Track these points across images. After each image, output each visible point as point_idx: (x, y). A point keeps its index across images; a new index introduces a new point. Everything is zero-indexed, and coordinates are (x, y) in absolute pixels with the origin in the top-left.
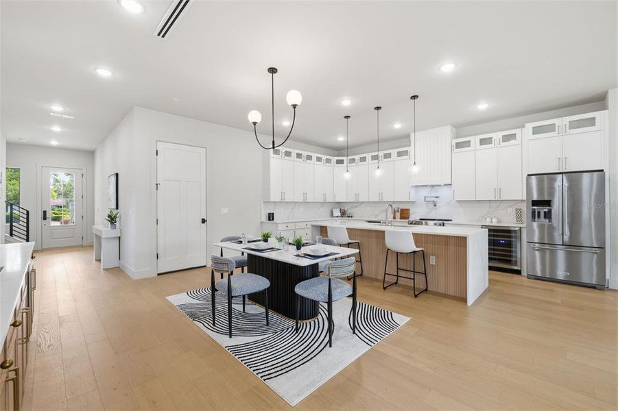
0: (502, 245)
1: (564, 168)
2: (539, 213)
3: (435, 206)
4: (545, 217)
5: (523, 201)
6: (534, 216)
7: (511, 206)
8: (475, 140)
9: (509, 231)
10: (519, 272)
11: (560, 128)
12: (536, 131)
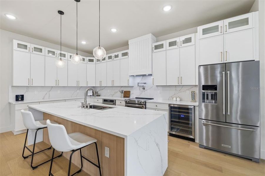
0: (182, 118)
1: (225, 59)
2: (207, 95)
3: (144, 89)
4: (212, 99)
5: (196, 86)
6: (204, 97)
7: (188, 90)
8: (166, 43)
9: (188, 109)
10: (193, 140)
11: (222, 28)
12: (205, 31)
